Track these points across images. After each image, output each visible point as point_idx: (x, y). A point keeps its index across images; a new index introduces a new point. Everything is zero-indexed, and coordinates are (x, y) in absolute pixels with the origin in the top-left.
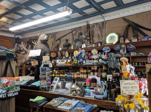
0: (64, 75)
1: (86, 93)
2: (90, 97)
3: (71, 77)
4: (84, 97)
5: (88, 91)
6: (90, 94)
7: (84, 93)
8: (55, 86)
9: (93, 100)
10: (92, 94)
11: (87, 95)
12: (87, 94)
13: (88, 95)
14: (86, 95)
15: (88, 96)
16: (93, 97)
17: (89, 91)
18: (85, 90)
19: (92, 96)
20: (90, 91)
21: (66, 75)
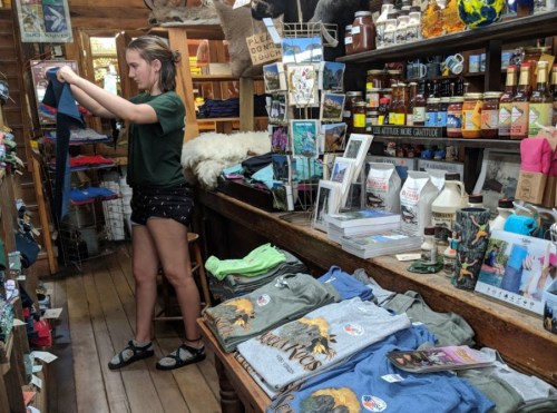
0: (409, 116)
1: (489, 262)
2: (514, 298)
3: (443, 132)
4: (472, 289)
5: (508, 252)
6: (519, 273)
7: (481, 259)
8: (339, 191)
9: (527, 335)
10: (533, 278)
11: (494, 283)
12: (498, 267)
13: (503, 287)
14: (489, 279)
15: (498, 293)
16: (539, 308)
17: (515, 247)
18: (486, 240)
19: (536, 296)
20: (524, 253)
21: (420, 114)
